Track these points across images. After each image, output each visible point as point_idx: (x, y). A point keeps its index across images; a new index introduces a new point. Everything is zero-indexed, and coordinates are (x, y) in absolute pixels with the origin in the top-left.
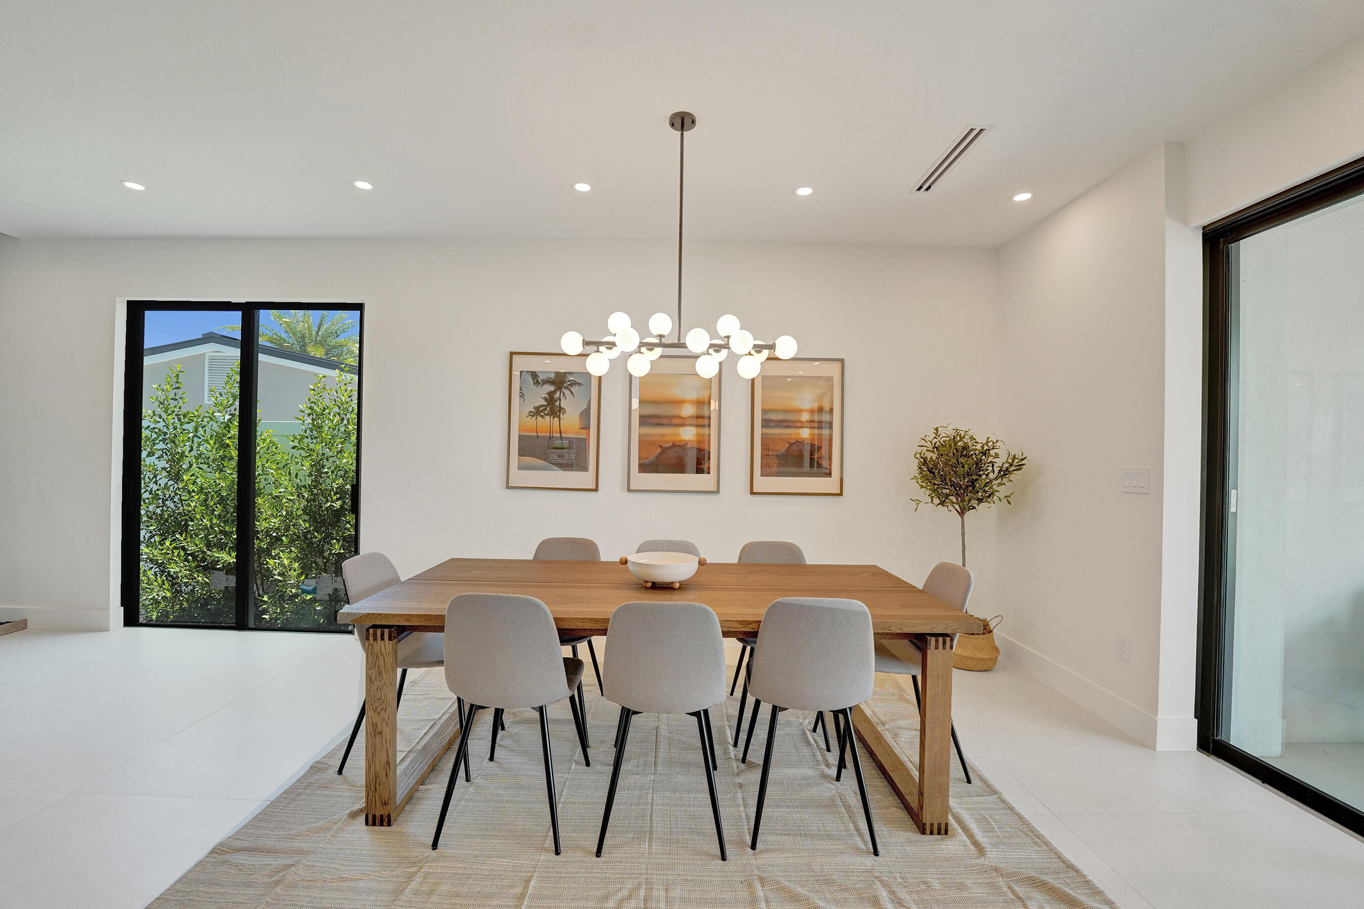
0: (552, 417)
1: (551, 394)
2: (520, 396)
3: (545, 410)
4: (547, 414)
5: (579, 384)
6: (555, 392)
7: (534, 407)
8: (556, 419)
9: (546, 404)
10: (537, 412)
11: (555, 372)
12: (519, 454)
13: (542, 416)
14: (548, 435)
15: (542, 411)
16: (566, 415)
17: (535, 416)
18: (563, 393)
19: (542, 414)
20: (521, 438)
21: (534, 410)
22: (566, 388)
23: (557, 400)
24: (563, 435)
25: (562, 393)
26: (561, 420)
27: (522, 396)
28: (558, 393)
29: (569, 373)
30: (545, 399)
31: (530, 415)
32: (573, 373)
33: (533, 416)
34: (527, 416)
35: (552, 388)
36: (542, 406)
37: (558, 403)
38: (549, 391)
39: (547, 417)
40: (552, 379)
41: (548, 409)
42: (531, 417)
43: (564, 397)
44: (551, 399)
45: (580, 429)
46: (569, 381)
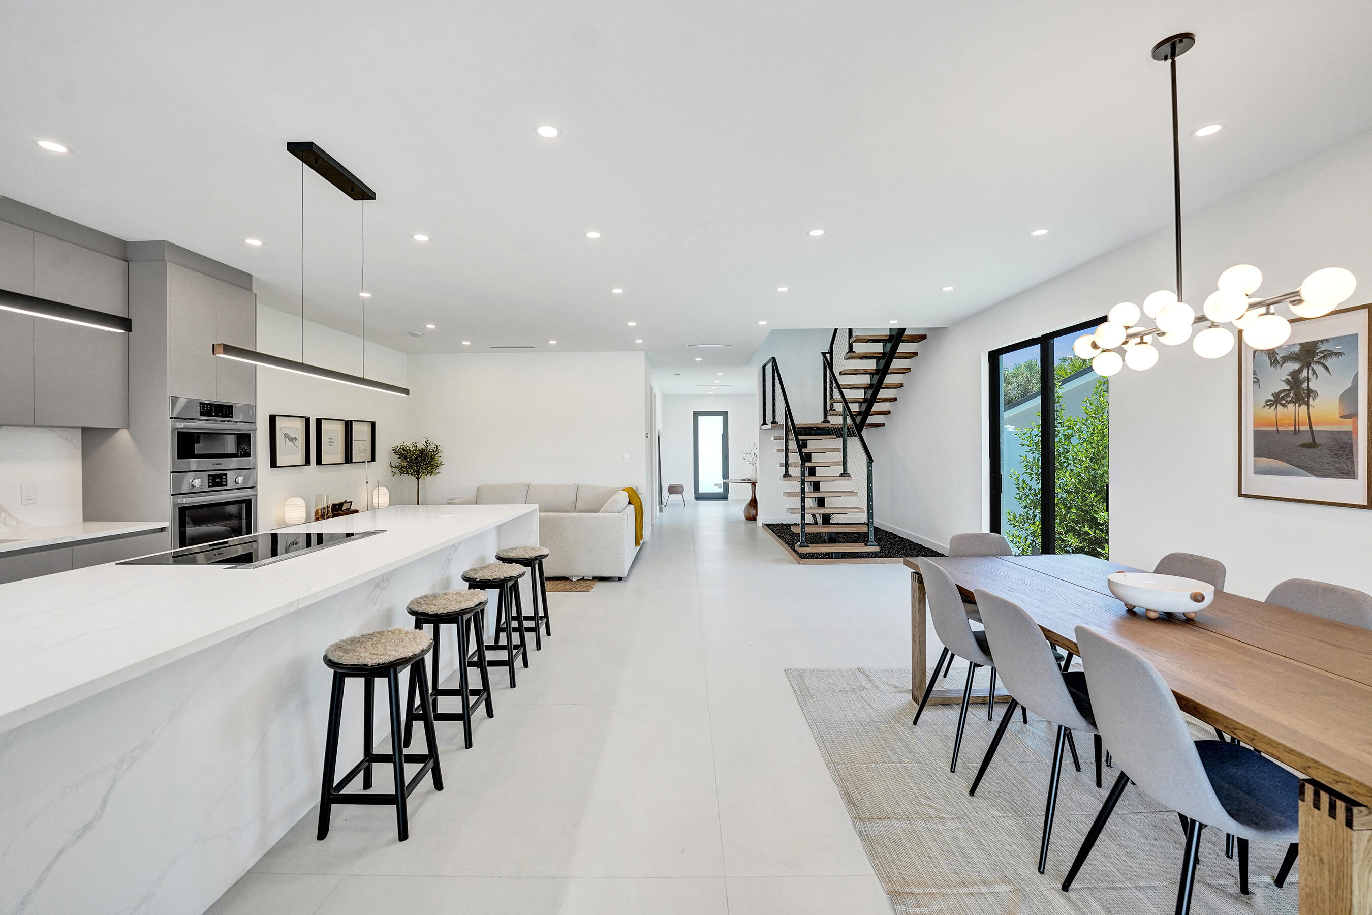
0: (1297, 405)
1: (1295, 374)
2: (1254, 382)
3: (1287, 396)
4: (1291, 402)
5: (1337, 354)
6: (1300, 371)
7: (1273, 395)
8: (1304, 407)
9: (1288, 387)
10: (1277, 400)
11: (1300, 344)
12: (1254, 455)
13: (1284, 405)
14: (1293, 429)
15: (1283, 398)
16: (1318, 400)
17: (1274, 405)
18: (1313, 370)
19: (1284, 402)
20: (1257, 434)
21: (1272, 398)
22: (1317, 362)
23: (1304, 381)
24: (1314, 428)
25: (1310, 371)
26: (1311, 407)
27: (1256, 381)
28: (1305, 371)
29: (1322, 341)
30: (1287, 382)
31: (1268, 405)
32: (1327, 340)
33: (1271, 405)
34: (1264, 406)
35: (1296, 366)
36: (1284, 391)
37: (1305, 385)
38: (1291, 371)
39: (1291, 406)
40: (1296, 354)
41: (1292, 394)
42: (1268, 407)
43: (1315, 375)
44: (1295, 381)
45: (1340, 417)
46: (1321, 352)
